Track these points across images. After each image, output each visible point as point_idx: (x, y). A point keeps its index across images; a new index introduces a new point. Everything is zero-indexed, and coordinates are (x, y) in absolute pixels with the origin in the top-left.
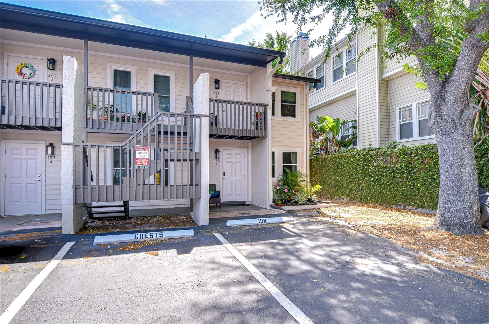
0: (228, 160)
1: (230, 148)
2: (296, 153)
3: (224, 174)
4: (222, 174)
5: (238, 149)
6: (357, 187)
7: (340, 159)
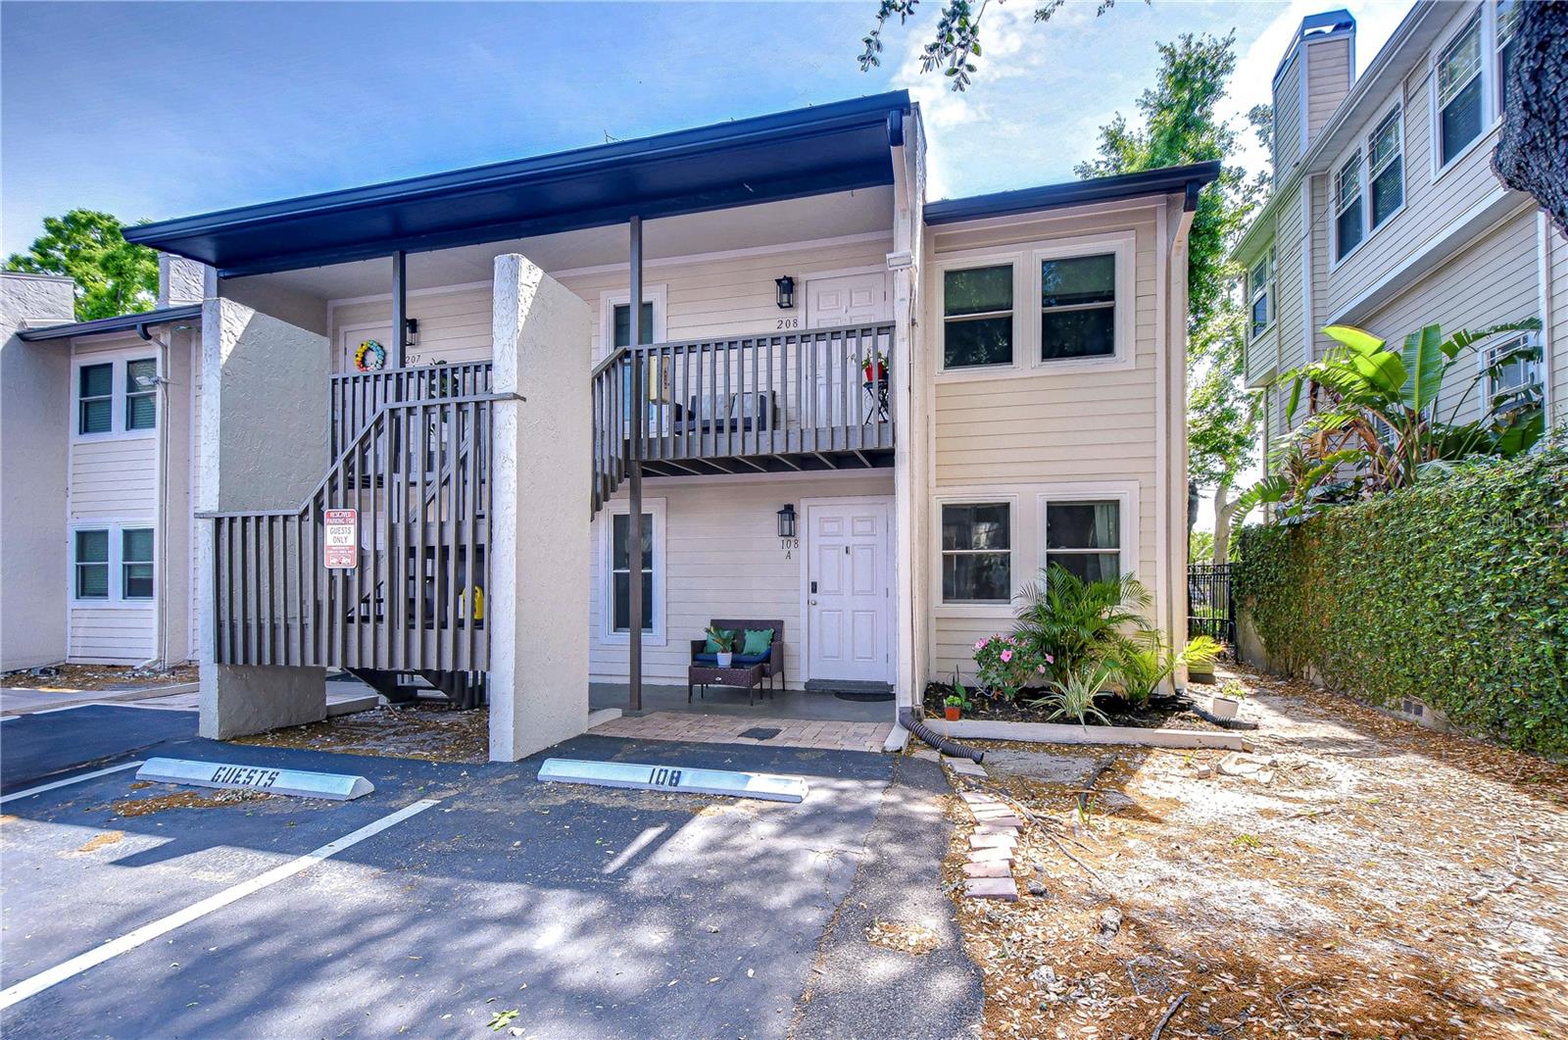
0: (827, 541)
1: (831, 500)
2: (1116, 504)
3: (814, 588)
4: (805, 588)
5: (860, 500)
6: (1479, 657)
7: (1404, 518)
